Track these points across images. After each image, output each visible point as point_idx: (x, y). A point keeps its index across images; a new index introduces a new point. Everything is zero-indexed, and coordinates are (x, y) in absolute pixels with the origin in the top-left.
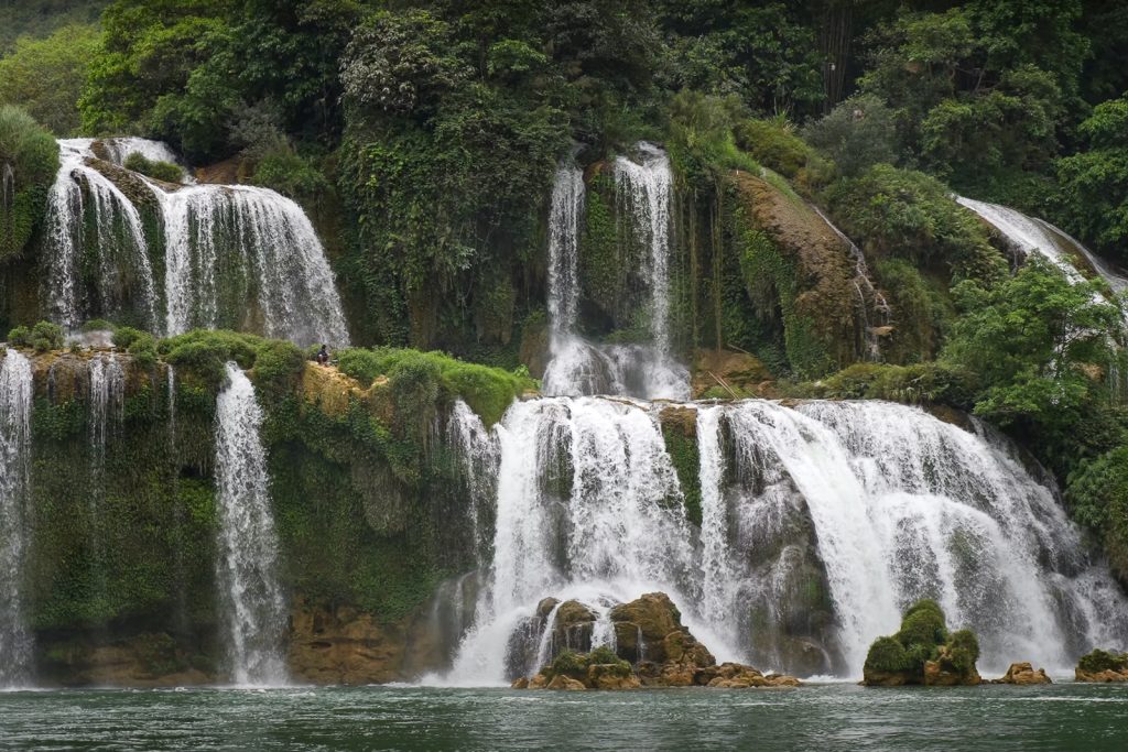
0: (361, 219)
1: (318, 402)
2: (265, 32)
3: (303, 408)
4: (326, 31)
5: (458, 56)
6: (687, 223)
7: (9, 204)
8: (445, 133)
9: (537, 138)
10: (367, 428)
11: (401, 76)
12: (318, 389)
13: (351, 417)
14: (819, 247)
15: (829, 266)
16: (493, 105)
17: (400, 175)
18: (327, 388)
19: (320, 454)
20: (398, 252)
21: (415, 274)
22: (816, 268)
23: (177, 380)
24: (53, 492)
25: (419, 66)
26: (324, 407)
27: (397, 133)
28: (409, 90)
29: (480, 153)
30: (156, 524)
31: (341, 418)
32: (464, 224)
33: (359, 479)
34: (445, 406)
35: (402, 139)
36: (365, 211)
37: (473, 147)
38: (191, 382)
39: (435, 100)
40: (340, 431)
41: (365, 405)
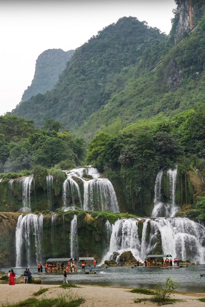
0: (123, 183)
1: (87, 221)
2: (109, 149)
3: (84, 222)
4: (117, 149)
5: (138, 153)
6: (180, 181)
7: (57, 186)
8: (134, 168)
9: (151, 168)
10: (93, 225)
11: (126, 158)
12: (87, 219)
13: (91, 223)
14: (198, 186)
15: (199, 189)
16: (144, 162)
17: (128, 175)
18: (88, 219)
19: (88, 229)
20: (128, 189)
21: (131, 193)
22: (196, 190)
23: (65, 218)
24: (48, 236)
25: (130, 156)
26: (87, 222)
27: (128, 168)
28: (128, 161)
29: (141, 171)
30: (64, 241)
31: (89, 224)
32: (139, 183)
33: (94, 233)
34: (105, 221)
35: (129, 169)
36: (123, 182)
37: (140, 170)
38: (67, 218)
39: (134, 162)
40: (90, 226)
41: (93, 221)
